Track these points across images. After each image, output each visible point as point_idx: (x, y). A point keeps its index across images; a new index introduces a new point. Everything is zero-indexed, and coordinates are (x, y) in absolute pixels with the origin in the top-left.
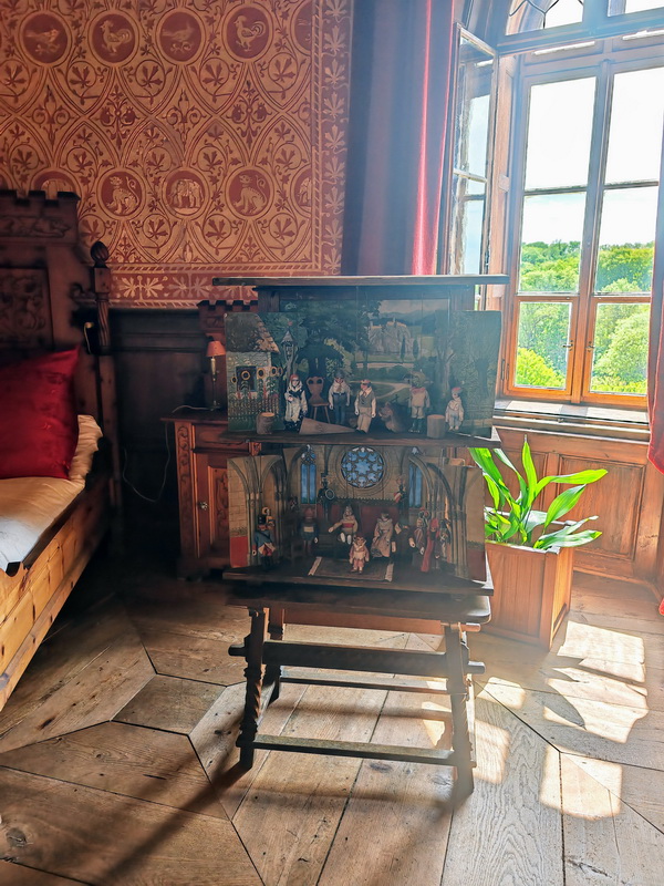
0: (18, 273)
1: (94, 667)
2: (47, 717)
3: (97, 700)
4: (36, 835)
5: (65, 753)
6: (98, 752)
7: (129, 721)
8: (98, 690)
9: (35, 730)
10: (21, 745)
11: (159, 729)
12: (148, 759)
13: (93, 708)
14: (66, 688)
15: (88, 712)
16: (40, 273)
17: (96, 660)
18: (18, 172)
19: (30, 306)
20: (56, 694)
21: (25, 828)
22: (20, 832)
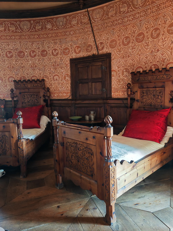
0: (157, 89)
1: (154, 196)
2: (137, 203)
3: (151, 205)
4: (121, 229)
5: (137, 214)
6: (144, 219)
7: (156, 215)
8: (152, 203)
9: (133, 204)
10: (129, 206)
11: (162, 222)
12: (156, 228)
13: (149, 207)
14: (145, 198)
15: (147, 207)
16: (163, 89)
17: (156, 194)
18: (162, 64)
19: (160, 97)
20: (142, 198)
21: (120, 226)
22: (119, 226)
